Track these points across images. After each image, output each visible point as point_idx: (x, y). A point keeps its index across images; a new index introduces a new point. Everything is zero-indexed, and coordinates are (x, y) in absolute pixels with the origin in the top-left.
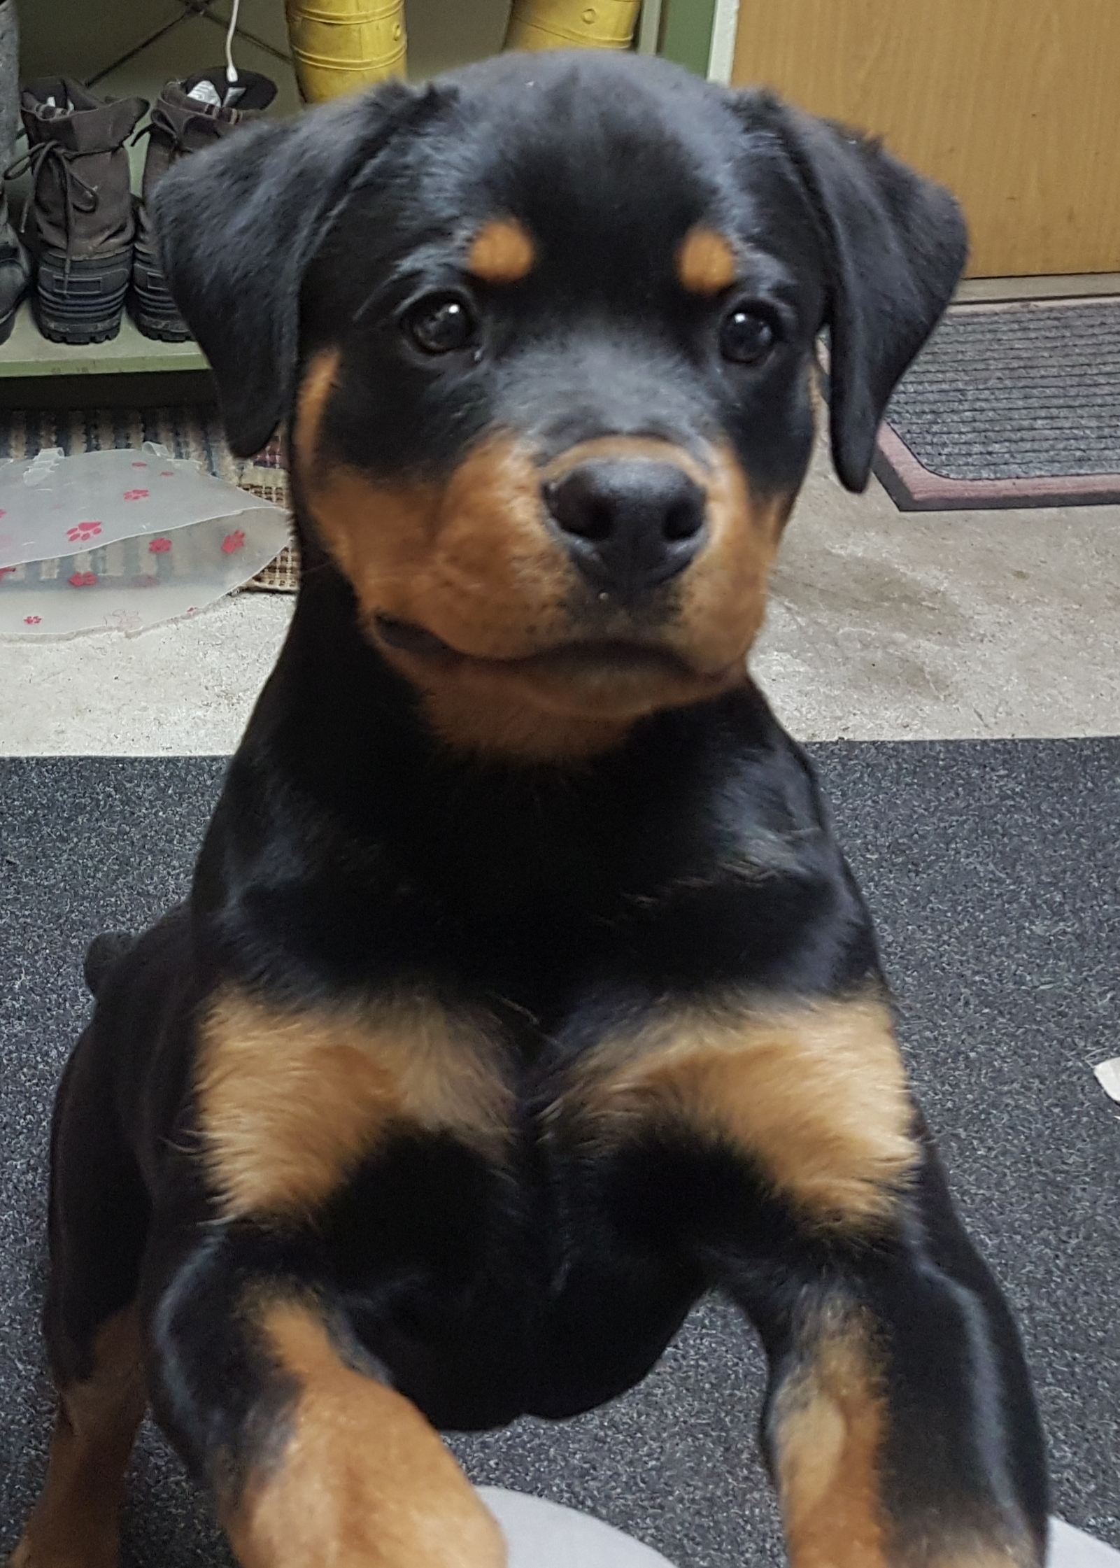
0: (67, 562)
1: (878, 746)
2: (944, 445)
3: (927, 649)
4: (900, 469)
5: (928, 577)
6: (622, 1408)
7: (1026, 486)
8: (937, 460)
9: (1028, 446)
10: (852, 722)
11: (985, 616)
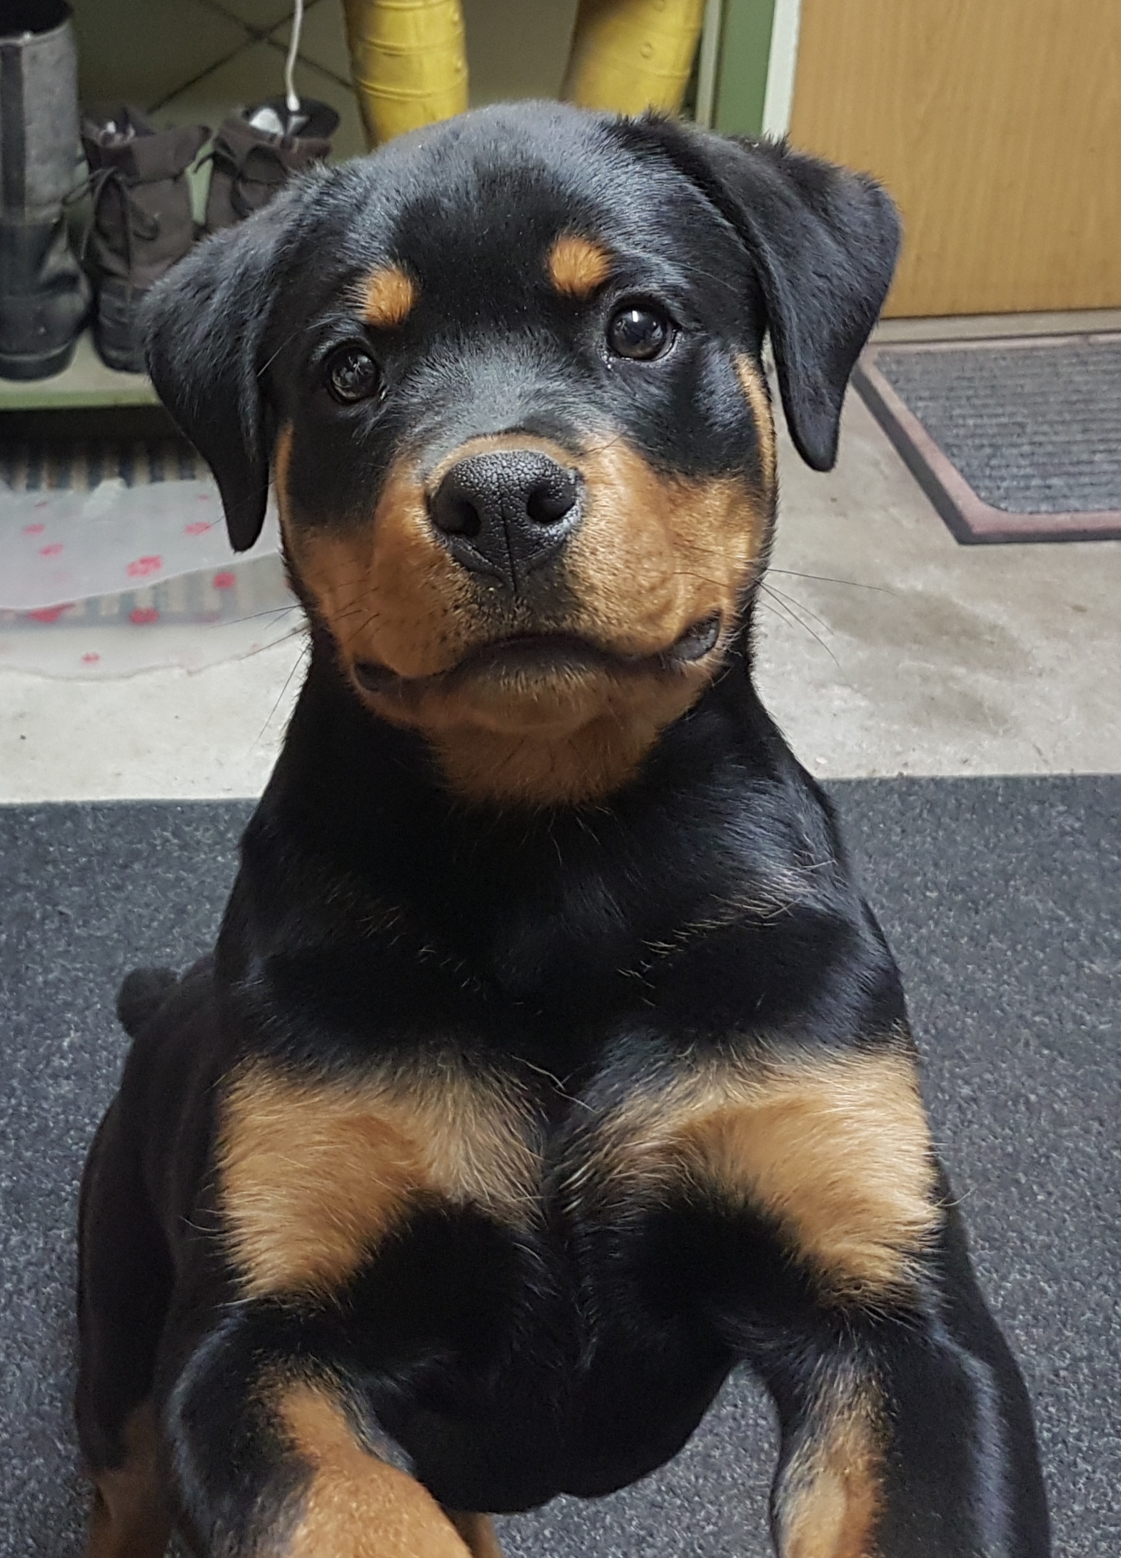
0: (127, 598)
1: (937, 782)
2: (1003, 479)
3: (986, 684)
4: (960, 503)
5: (988, 611)
6: (678, 1472)
7: (1087, 520)
8: (997, 494)
9: (1086, 480)
10: (913, 757)
11: (1044, 651)
